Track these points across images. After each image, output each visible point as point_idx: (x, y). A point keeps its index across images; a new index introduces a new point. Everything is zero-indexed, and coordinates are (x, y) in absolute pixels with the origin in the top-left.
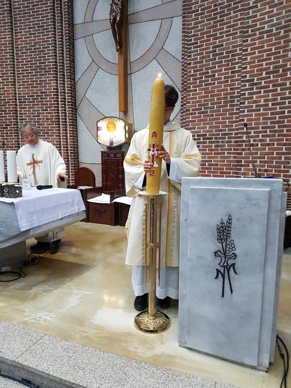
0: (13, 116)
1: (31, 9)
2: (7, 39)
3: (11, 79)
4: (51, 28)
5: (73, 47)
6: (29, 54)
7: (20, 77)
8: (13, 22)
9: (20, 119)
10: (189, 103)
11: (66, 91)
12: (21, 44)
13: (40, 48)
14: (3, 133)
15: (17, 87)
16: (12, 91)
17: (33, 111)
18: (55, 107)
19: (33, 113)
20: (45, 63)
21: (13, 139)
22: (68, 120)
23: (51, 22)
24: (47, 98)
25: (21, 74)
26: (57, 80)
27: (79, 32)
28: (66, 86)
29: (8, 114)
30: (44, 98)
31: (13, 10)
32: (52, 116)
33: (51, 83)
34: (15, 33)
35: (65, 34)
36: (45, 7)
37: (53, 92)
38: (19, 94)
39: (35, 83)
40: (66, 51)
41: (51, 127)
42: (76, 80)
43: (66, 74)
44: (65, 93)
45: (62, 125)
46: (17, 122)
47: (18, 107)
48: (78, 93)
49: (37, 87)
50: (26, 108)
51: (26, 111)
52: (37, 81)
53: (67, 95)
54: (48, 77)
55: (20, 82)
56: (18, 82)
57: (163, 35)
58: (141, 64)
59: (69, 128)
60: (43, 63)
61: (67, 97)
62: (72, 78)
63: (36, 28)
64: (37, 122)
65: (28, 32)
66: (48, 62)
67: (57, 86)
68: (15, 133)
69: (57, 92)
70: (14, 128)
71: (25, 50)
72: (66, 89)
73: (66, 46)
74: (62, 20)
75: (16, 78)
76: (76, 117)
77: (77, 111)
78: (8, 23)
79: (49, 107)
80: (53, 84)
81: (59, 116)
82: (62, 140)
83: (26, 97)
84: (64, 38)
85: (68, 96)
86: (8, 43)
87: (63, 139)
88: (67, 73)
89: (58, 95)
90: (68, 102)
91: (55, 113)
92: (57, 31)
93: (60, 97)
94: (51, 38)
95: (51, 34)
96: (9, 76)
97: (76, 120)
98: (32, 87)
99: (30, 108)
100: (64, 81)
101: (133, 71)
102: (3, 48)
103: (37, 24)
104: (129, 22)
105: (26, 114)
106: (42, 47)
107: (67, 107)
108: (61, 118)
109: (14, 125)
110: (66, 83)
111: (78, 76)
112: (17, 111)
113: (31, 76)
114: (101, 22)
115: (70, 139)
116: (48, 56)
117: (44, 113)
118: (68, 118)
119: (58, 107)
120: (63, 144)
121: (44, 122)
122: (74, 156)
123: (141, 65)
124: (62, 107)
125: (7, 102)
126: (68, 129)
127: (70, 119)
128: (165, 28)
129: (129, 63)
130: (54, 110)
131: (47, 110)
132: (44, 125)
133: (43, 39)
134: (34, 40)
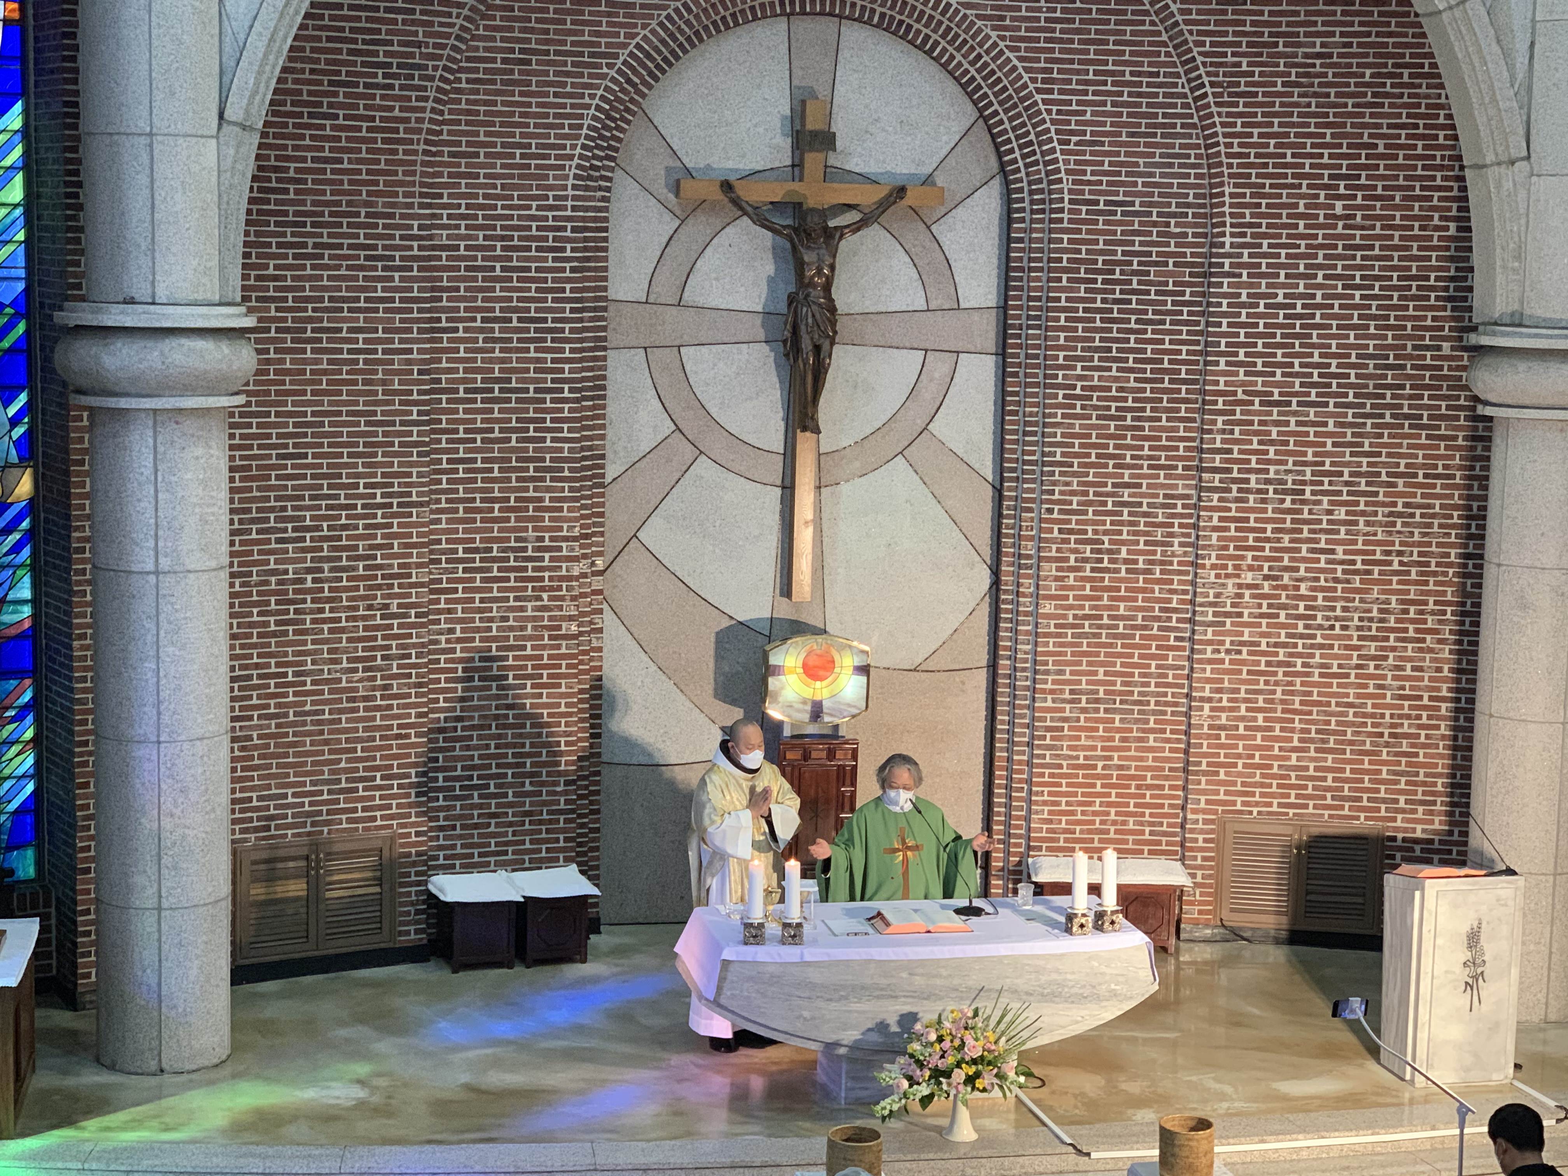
2: (415, 356)
5: (605, 378)
6: (479, 405)
13: (526, 390)
14: (373, 688)
17: (483, 600)
20: (542, 440)
24: (541, 559)
27: (621, 326)
29: (396, 617)
30: (529, 559)
36: (555, 259)
39: (497, 506)
41: (551, 657)
49: (508, 520)
51: (457, 601)
52: (507, 500)
54: (550, 490)
57: (927, 392)
60: (533, 440)
63: (515, 324)
64: (496, 639)
65: (481, 330)
66: (553, 440)
71: (466, 391)
79: (546, 589)
83: (460, 554)
86: (416, 368)
99: (473, 590)
101: (827, 479)
102: (396, 387)
103: (516, 310)
105: (453, 611)
111: (610, 470)
113: (484, 480)
116: (554, 420)
117: (524, 609)
121: (526, 638)
123: (856, 466)
125: (395, 577)
128: (936, 375)
131: (539, 599)
132: (523, 648)
133: (538, 360)
134: (502, 361)
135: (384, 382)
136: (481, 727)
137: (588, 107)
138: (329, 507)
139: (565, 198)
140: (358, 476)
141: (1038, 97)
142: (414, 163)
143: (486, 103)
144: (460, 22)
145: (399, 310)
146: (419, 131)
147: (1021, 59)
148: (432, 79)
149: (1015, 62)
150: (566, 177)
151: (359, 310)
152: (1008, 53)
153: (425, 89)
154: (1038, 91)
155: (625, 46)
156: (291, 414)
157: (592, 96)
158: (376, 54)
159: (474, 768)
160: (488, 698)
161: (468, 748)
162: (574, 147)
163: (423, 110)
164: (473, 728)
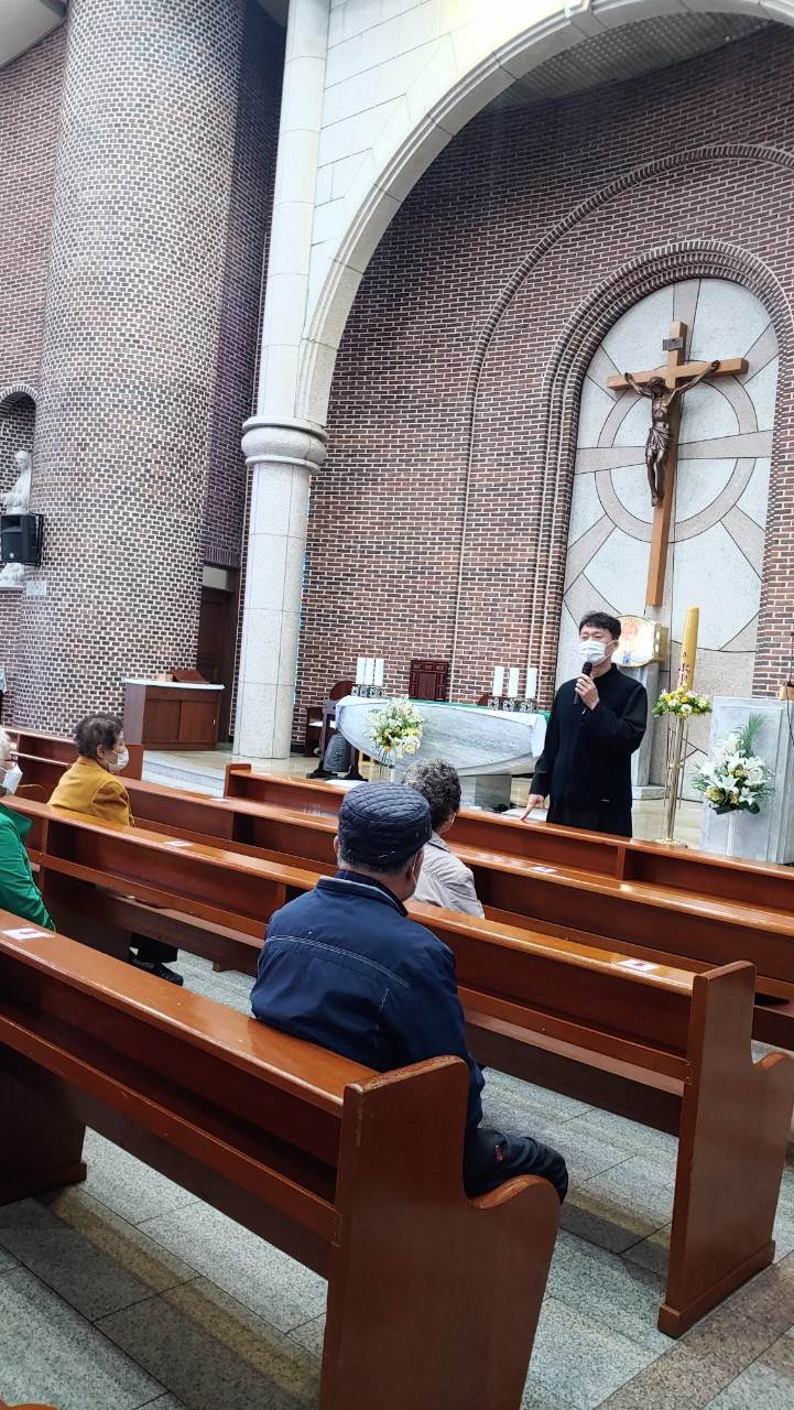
0: (448, 602)
1: (506, 424)
2: (459, 471)
3: (456, 539)
4: (538, 458)
5: (572, 488)
6: (492, 497)
7: (470, 535)
8: (472, 443)
9: (461, 609)
10: (772, 603)
11: (550, 564)
12: (480, 481)
13: (514, 489)
14: (428, 631)
15: (463, 552)
16: (454, 559)
17: (486, 595)
18: (527, 591)
19: (485, 600)
20: (520, 514)
21: (444, 641)
22: (546, 615)
23: (540, 447)
24: (514, 576)
25: (474, 530)
26: (536, 545)
27: (584, 462)
28: (551, 554)
29: (441, 597)
30: (509, 575)
31: (474, 423)
32: (520, 606)
33: (525, 550)
34: (473, 461)
35: (562, 465)
36: (533, 422)
37: (527, 565)
38: (464, 564)
39: (496, 548)
40: (559, 496)
41: (515, 626)
42: (570, 544)
43: (553, 534)
44: (547, 567)
45: (536, 622)
46: (455, 613)
47: (460, 587)
48: (569, 567)
49: (500, 555)
50: (473, 589)
51: (474, 594)
52: (501, 545)
53: (550, 570)
54: (521, 540)
55: (468, 545)
56: (466, 545)
57: (737, 484)
58: (695, 528)
59: (547, 628)
60: (516, 514)
61: (549, 574)
62: (563, 542)
63: (512, 456)
64: (491, 615)
65: (496, 460)
66: (525, 514)
67: (536, 555)
68: (448, 632)
69: (535, 566)
70: (448, 622)
71: (487, 490)
72: (551, 559)
73: (560, 486)
74: (558, 443)
75: (464, 538)
76: (560, 610)
77: (565, 598)
78: (464, 444)
79: (516, 591)
80: (530, 551)
81: (531, 606)
82: (530, 649)
83: (477, 571)
84: (558, 473)
85: (552, 572)
87: (533, 647)
88: (556, 532)
89: (534, 571)
90: (551, 583)
91: (526, 601)
92: (547, 462)
93: (537, 574)
94: (536, 473)
95: (538, 468)
96: (454, 534)
97: (560, 614)
98: (489, 555)
99: (482, 589)
100: (548, 546)
101: (678, 537)
103: (513, 449)
104: (679, 457)
105: (471, 599)
106: (517, 488)
107: (548, 591)
108: (534, 610)
109: (449, 617)
110: (551, 551)
111: (574, 537)
112: (457, 593)
113: (491, 534)
114: (629, 450)
115: (545, 648)
116: (526, 504)
117: (505, 600)
118: (546, 611)
119: (533, 591)
120: (532, 657)
121: (504, 615)
122: (549, 679)
123: (695, 530)
124: (538, 592)
125: (442, 578)
126: (544, 630)
127: (549, 613)
128: (743, 472)
129: (672, 523)
130: (525, 596)
131: (512, 595)
132: (502, 620)
133: (520, 474)
134: (505, 475)
135: (443, 484)
136: (480, 658)
137: (554, 343)
138: (415, 543)
139: (540, 390)
140: (428, 529)
141: (782, 289)
142: (466, 379)
143: (506, 348)
144: (492, 311)
145: (454, 450)
146: (469, 364)
147: (774, 269)
148: (477, 338)
149: (771, 271)
150: (541, 380)
151: (435, 450)
152: (767, 268)
153: (473, 344)
154: (783, 285)
155: (573, 310)
156: (401, 499)
157: (556, 338)
158: (453, 331)
159: (474, 678)
160: (484, 644)
161: (473, 668)
162: (546, 364)
163: (472, 354)
164: (476, 658)
